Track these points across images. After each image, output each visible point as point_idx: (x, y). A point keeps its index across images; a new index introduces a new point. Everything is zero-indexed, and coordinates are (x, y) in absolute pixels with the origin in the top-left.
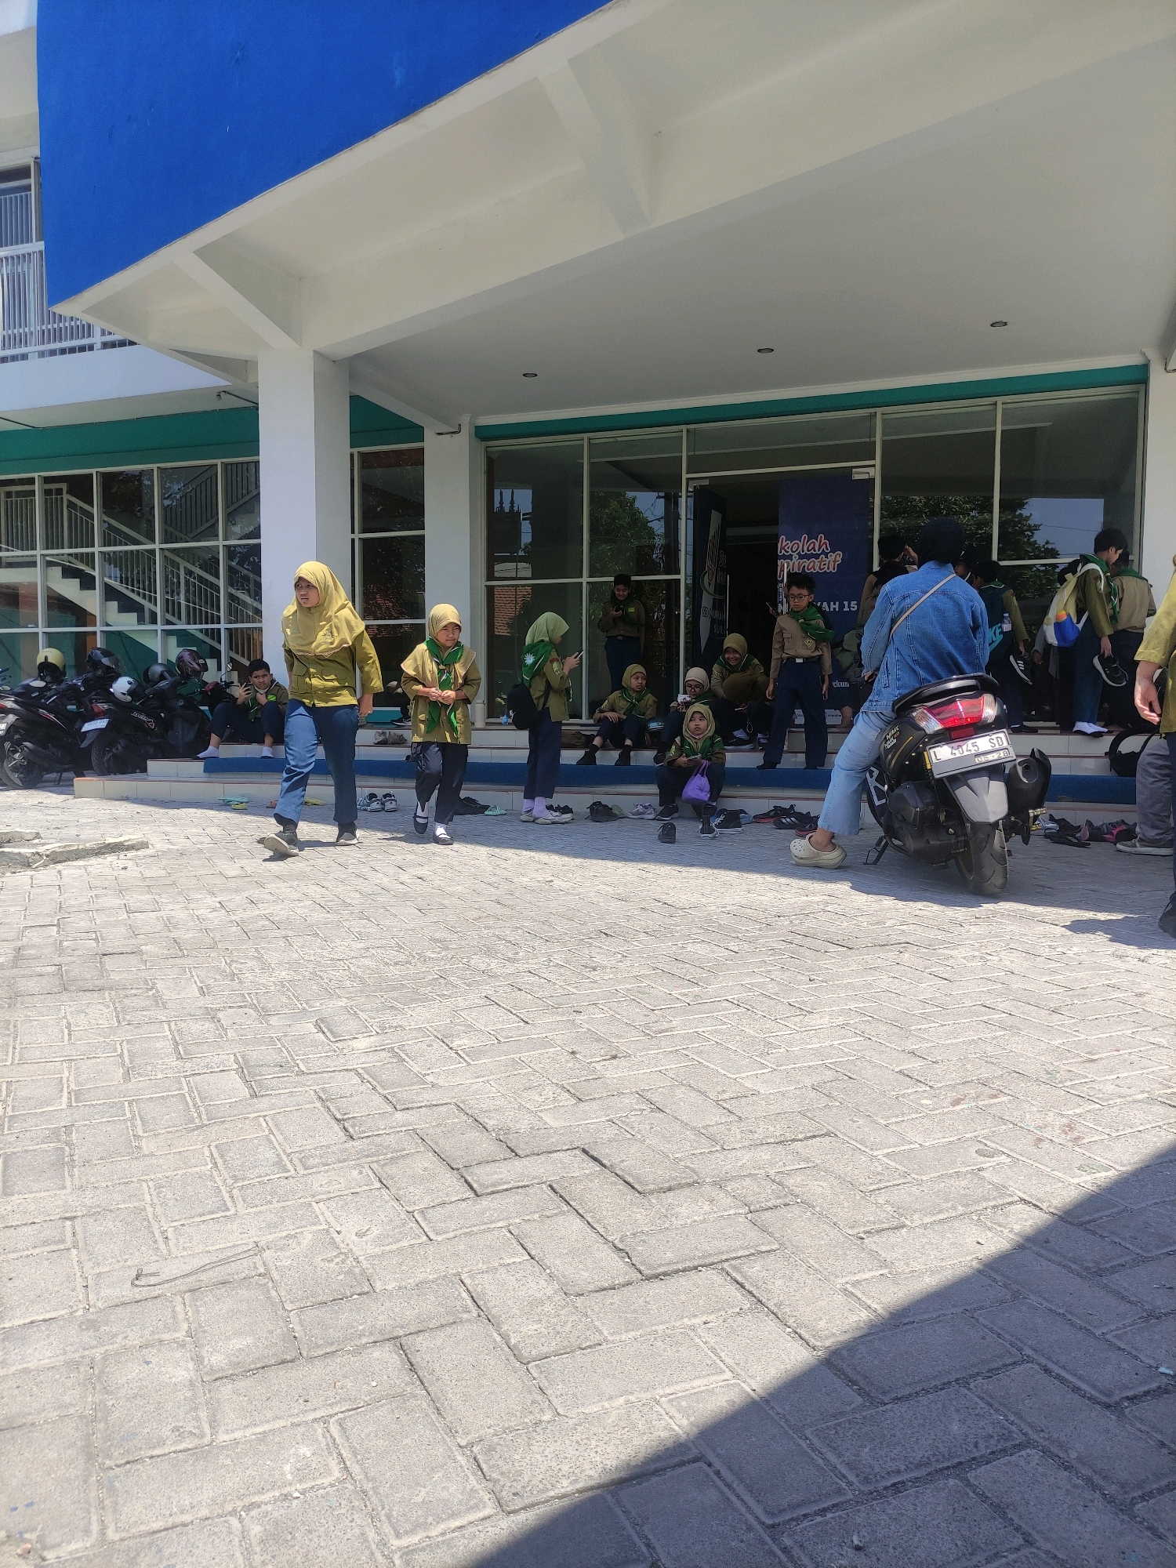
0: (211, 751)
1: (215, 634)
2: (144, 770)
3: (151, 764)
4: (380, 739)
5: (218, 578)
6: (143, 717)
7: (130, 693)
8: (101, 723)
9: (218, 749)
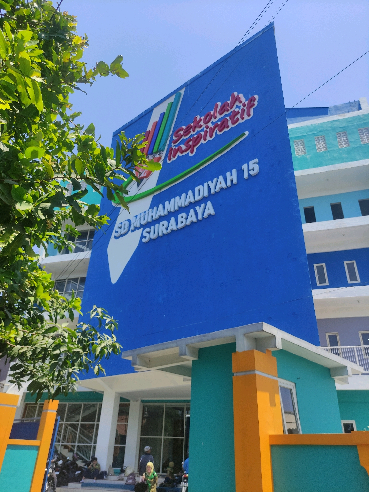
0: (83, 481)
4: (119, 479)
5: (77, 431)
9: (85, 481)
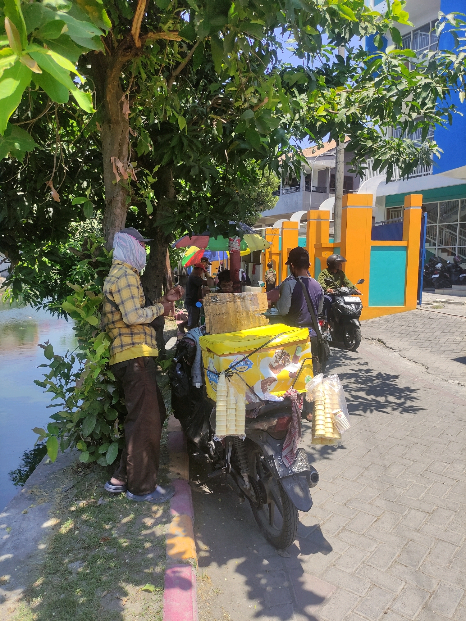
1: (454, 249)
2: (451, 287)
3: (453, 286)
5: (456, 232)
6: (446, 274)
7: (441, 267)
8: (437, 276)
